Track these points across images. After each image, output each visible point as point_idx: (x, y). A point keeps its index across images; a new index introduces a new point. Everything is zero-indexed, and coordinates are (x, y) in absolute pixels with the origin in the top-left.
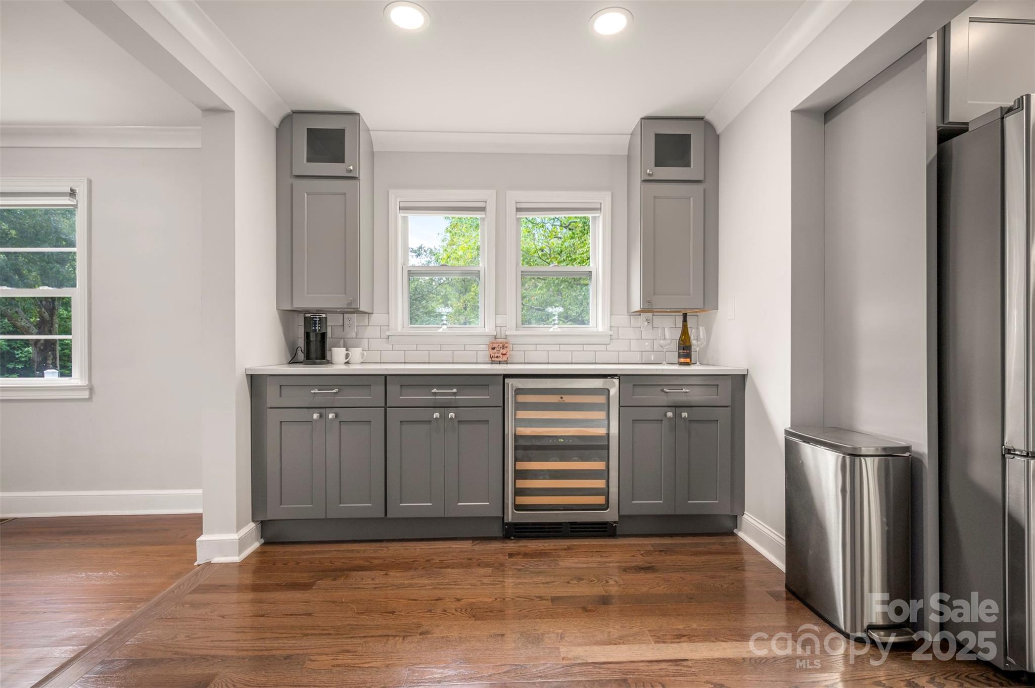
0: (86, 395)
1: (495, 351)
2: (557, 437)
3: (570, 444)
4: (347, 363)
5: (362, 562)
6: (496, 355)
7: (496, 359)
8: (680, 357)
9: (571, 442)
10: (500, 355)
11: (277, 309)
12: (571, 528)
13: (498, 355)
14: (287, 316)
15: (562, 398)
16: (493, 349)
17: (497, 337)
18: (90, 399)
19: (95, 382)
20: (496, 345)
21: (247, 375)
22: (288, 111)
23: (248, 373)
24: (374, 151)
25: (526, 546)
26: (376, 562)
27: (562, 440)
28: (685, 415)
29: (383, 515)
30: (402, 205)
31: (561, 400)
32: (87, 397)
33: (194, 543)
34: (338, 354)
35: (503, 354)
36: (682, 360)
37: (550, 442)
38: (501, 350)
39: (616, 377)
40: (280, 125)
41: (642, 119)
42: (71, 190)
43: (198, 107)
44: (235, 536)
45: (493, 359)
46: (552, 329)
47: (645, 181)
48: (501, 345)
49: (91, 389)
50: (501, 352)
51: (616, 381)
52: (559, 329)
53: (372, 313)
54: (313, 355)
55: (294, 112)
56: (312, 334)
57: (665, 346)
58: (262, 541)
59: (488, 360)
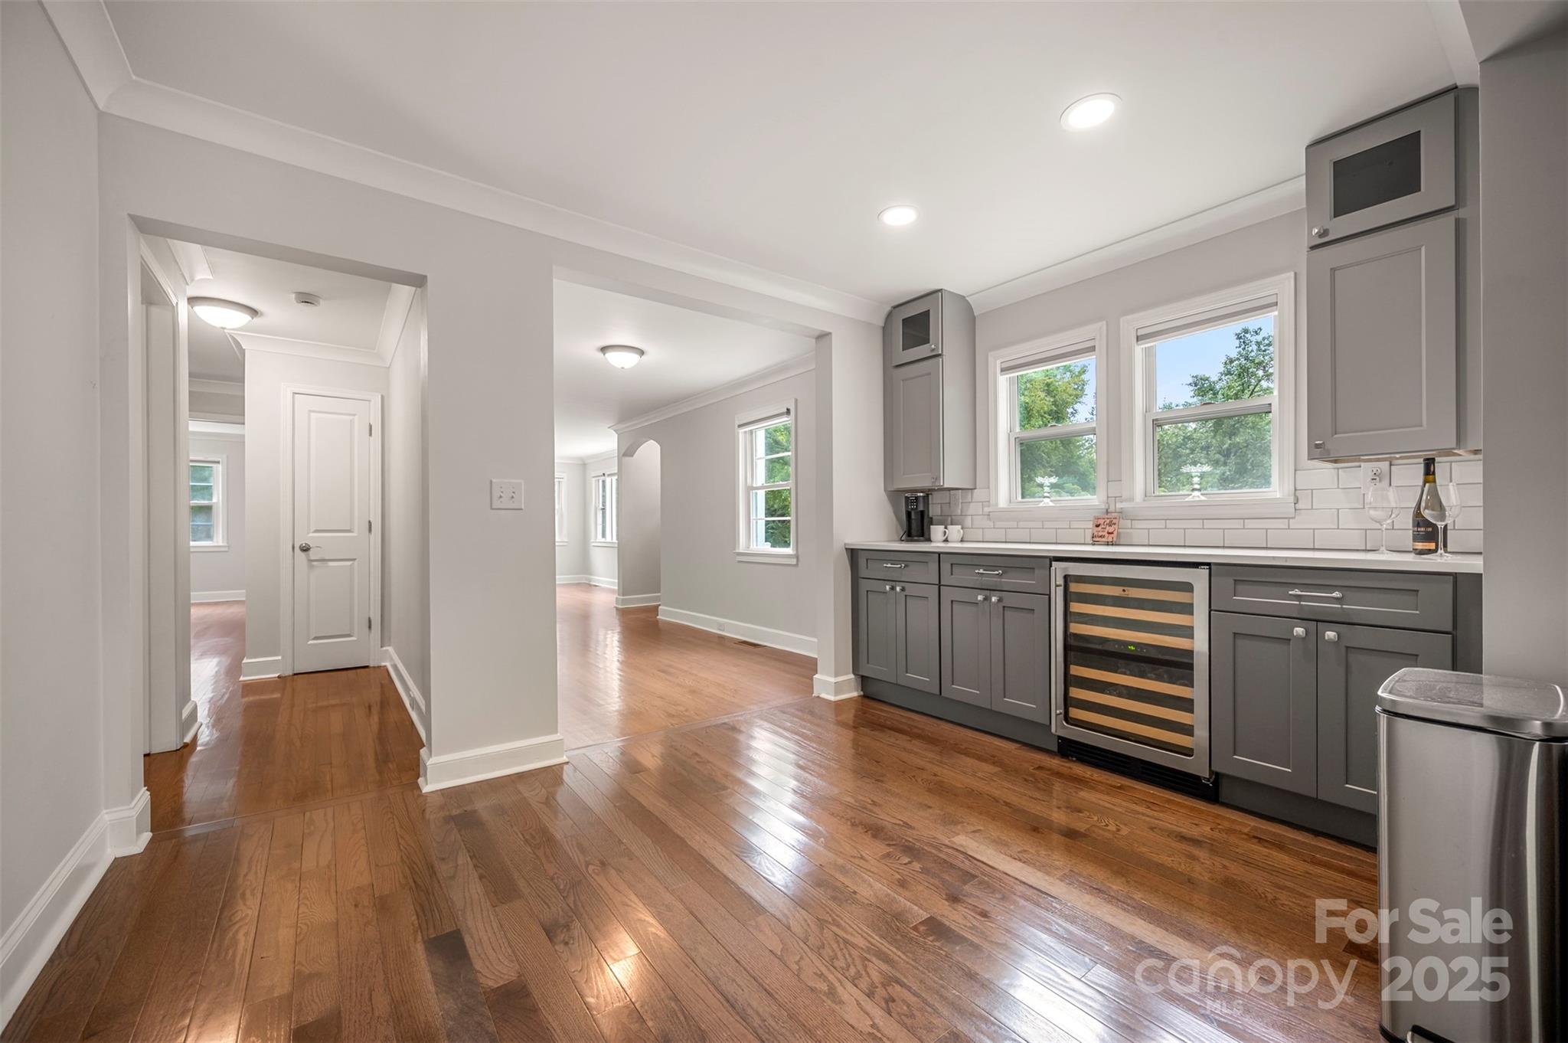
0: (794, 561)
1: (1100, 528)
2: (1126, 644)
3: (1144, 655)
4: (946, 541)
5: (906, 728)
6: (1100, 534)
7: (1100, 539)
8: (1416, 539)
9: (1145, 653)
10: (1105, 533)
11: (885, 490)
12: (1142, 767)
13: (1103, 534)
14: (894, 495)
15: (1124, 591)
16: (1098, 526)
17: (1109, 510)
18: (797, 565)
19: (800, 553)
20: (1101, 521)
21: (846, 549)
22: (889, 308)
23: (847, 547)
24: (975, 314)
25: (1070, 768)
26: (915, 730)
27: (1133, 648)
28: (1330, 635)
29: (938, 693)
30: (1005, 365)
31: (1123, 593)
32: (795, 563)
33: (812, 679)
34: (937, 531)
35: (1109, 533)
36: (1420, 546)
37: (1116, 648)
38: (1108, 528)
39: (1205, 567)
40: (885, 324)
41: (1308, 147)
42: (788, 409)
43: (809, 337)
44: (833, 680)
45: (1095, 539)
46: (1191, 497)
47: (1313, 248)
48: (1108, 521)
49: (797, 557)
50: (1106, 531)
51: (1204, 572)
52: (1201, 497)
53: (975, 489)
54: (914, 532)
55: (895, 307)
56: (913, 513)
57: (1385, 520)
58: (862, 693)
59: (1089, 540)
